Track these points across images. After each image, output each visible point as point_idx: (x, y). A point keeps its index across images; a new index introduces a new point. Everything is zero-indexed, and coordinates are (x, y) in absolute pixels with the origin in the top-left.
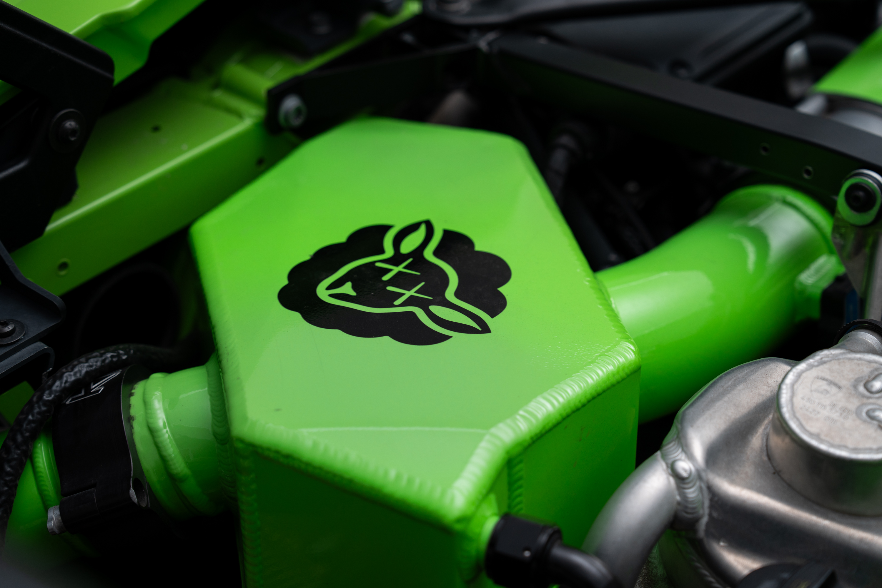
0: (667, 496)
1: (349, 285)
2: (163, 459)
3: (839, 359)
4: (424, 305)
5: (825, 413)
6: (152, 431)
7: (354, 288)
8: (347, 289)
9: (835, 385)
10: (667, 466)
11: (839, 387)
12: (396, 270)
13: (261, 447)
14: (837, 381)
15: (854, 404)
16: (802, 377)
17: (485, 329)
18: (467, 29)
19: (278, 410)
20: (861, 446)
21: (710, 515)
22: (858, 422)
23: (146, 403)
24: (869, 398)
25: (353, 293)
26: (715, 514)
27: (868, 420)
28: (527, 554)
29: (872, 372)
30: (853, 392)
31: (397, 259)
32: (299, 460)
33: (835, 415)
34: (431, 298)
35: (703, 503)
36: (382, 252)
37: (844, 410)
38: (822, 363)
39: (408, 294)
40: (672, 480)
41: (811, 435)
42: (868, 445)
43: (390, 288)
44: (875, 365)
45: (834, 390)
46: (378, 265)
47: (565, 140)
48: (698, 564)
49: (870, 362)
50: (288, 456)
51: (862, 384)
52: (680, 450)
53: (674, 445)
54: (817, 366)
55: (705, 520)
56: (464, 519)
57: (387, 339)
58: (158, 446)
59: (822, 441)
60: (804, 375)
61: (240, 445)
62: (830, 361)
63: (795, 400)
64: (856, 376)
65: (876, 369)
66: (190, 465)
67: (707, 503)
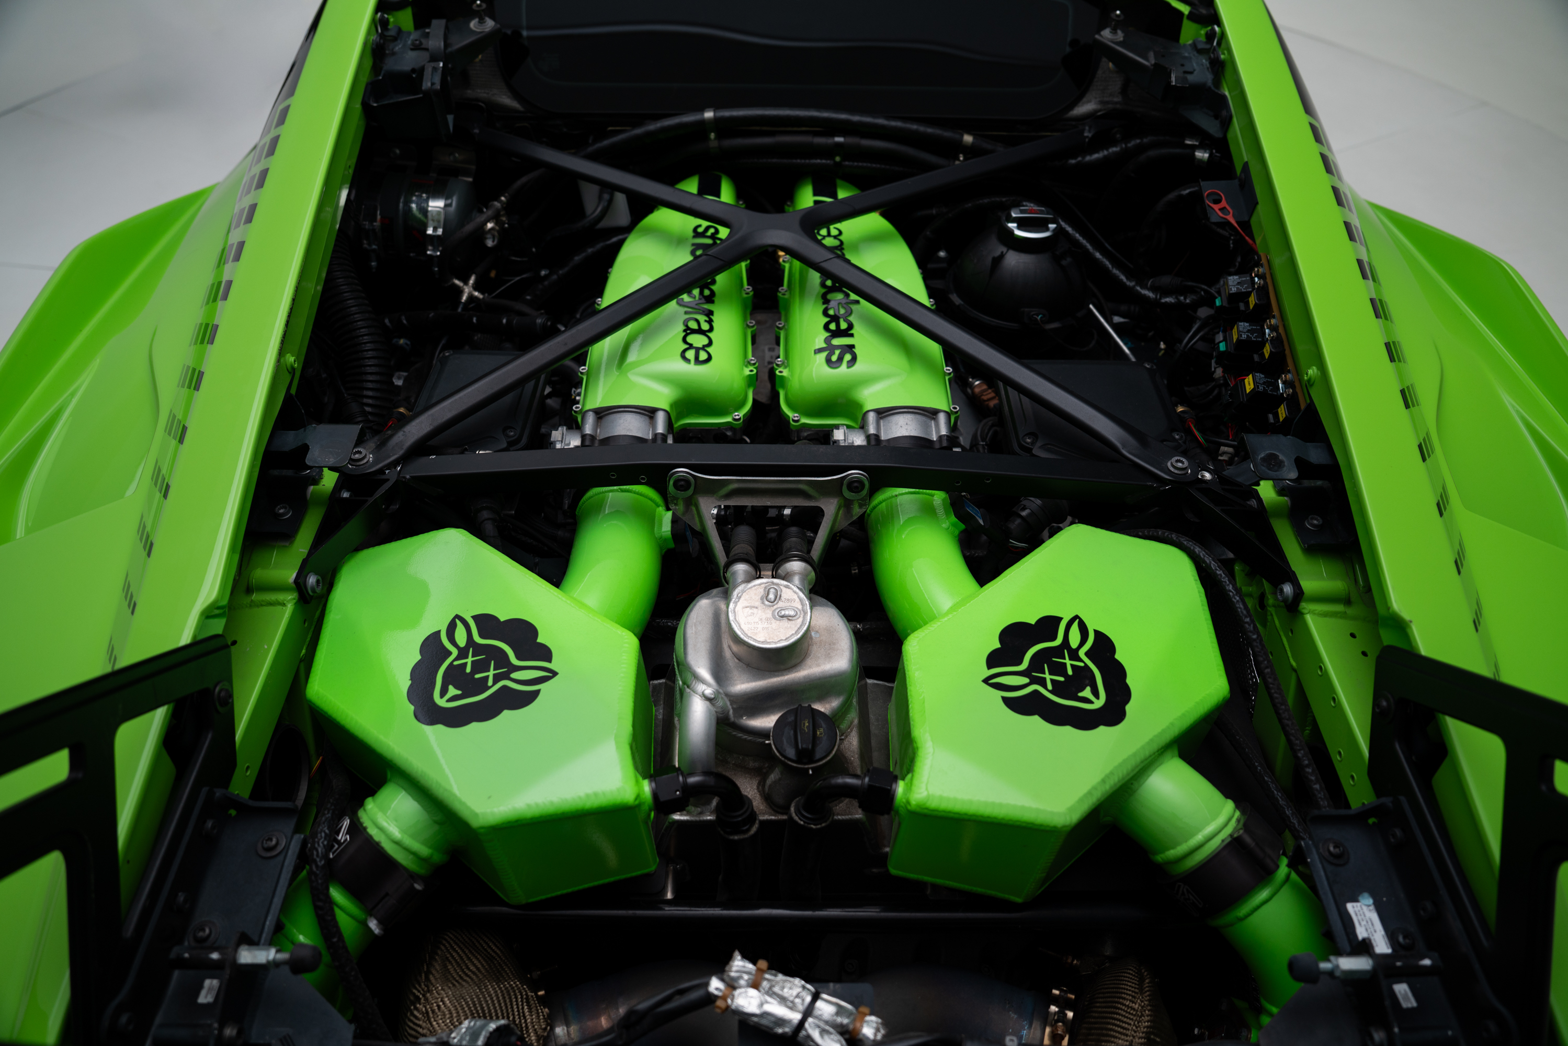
0: (709, 711)
1: (451, 687)
2: (414, 854)
3: (745, 591)
4: (506, 676)
5: (760, 626)
6: (397, 843)
7: (456, 687)
8: (452, 691)
9: (754, 607)
10: (701, 697)
11: (757, 608)
12: (470, 660)
13: (497, 825)
14: (753, 605)
15: (769, 613)
16: (736, 612)
17: (555, 674)
18: (381, 471)
19: (489, 797)
20: (788, 636)
21: (733, 708)
22: (778, 622)
23: (381, 829)
24: (773, 606)
25: (459, 692)
26: (735, 706)
27: (781, 618)
28: (678, 793)
29: (764, 590)
30: (764, 607)
31: (463, 653)
32: (526, 819)
33: (765, 625)
34: (506, 669)
35: (726, 704)
36: (450, 653)
37: (767, 619)
38: (739, 598)
39: (491, 673)
40: (708, 703)
41: (763, 642)
42: (791, 634)
43: (477, 676)
44: (763, 586)
45: (755, 610)
46: (456, 663)
47: (485, 514)
48: (734, 733)
49: (760, 585)
50: (517, 821)
51: (765, 599)
52: (701, 684)
53: (696, 683)
54: (739, 601)
55: (731, 712)
56: (638, 797)
57: (506, 713)
58: (407, 849)
59: (769, 643)
60: (736, 610)
61: (482, 831)
62: (742, 595)
63: (742, 627)
64: (760, 597)
65: (765, 588)
66: (425, 843)
67: (728, 703)
